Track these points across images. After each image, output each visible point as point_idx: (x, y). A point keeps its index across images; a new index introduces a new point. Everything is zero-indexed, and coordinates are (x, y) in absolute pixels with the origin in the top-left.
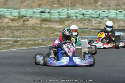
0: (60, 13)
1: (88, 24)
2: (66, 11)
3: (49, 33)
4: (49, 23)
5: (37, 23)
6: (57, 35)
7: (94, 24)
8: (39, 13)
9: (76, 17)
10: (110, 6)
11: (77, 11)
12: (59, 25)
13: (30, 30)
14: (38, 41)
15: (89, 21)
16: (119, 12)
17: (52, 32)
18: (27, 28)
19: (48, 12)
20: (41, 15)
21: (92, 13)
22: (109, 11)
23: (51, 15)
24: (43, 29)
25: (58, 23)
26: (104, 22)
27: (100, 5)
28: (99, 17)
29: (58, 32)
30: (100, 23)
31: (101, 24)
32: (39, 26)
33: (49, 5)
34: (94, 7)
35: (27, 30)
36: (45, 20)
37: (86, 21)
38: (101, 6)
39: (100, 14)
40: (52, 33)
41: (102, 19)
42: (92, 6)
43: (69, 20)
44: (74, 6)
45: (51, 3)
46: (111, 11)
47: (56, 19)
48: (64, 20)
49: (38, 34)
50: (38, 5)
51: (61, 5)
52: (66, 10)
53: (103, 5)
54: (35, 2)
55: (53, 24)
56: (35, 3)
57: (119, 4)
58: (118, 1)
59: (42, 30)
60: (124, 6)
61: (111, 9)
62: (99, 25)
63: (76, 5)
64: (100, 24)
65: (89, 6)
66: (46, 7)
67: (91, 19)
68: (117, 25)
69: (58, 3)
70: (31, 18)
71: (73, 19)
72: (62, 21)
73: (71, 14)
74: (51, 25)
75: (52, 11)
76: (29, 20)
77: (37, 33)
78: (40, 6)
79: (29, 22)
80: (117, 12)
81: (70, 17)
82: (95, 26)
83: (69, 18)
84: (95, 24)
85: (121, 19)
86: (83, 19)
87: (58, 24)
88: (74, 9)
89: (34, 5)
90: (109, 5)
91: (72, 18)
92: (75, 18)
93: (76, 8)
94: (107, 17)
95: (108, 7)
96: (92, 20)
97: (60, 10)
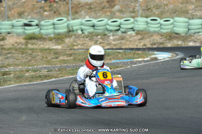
0: (55, 26)
1: (103, 41)
2: (66, 22)
3: (49, 58)
4: (39, 42)
5: (20, 43)
6: (64, 60)
7: (111, 41)
8: (22, 26)
9: (82, 30)
10: (134, 12)
11: (83, 21)
12: (55, 45)
13: (17, 55)
14: (40, 71)
15: (103, 37)
16: (151, 20)
17: (54, 56)
18: (10, 51)
19: (37, 25)
20: (25, 29)
21: (107, 24)
22: (136, 18)
23: (41, 29)
24: (37, 52)
25: (54, 41)
26: (128, 37)
27: (119, 9)
28: (119, 29)
29: (64, 55)
30: (122, 39)
31: (123, 41)
32: (23, 47)
33: (35, 13)
34: (108, 13)
35: (11, 54)
36: (32, 38)
37: (99, 37)
38: (121, 11)
39: (120, 24)
40: (54, 58)
41: (125, 32)
42: (105, 12)
43: (72, 36)
44: (76, 13)
45: (38, 10)
46: (139, 19)
47: (50, 34)
48: (63, 36)
49: (31, 60)
50: (18, 13)
51: (55, 12)
52: (65, 19)
53: (124, 9)
54: (13, 9)
55: (45, 43)
56: (13, 11)
57: (149, 7)
58: (147, 2)
59: (37, 54)
60: (158, 10)
61: (138, 17)
62: (121, 43)
63: (80, 12)
64: (121, 41)
65: (102, 12)
66: (32, 16)
67: (107, 33)
68: (150, 41)
69: (51, 9)
70: (9, 35)
71: (77, 34)
72: (59, 38)
73: (75, 26)
74: (42, 46)
75: (42, 23)
76: (6, 39)
77: (30, 58)
78: (20, 15)
79: (6, 42)
80: (149, 20)
81: (73, 31)
82: (114, 45)
83: (71, 33)
84: (114, 40)
85: (155, 32)
86: (94, 34)
87: (53, 43)
88: (78, 19)
89: (11, 14)
90: (134, 9)
91: (75, 32)
92: (80, 32)
93: (81, 16)
94: (132, 28)
95: (131, 12)
96: (109, 35)
97: (55, 20)
